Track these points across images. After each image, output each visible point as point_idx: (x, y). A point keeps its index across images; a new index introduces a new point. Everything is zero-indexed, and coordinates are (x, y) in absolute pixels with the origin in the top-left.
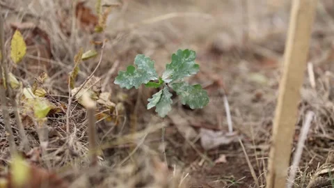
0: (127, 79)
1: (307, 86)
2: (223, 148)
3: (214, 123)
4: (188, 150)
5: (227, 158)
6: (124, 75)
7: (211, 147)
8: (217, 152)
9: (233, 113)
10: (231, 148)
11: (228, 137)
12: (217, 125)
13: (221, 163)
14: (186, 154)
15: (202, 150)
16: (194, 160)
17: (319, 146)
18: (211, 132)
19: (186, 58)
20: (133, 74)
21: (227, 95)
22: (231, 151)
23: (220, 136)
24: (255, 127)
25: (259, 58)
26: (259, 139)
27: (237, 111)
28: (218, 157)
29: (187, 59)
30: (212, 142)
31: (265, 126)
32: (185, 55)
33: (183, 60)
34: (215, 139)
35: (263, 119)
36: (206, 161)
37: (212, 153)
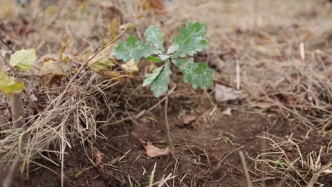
0: (127, 50)
1: (298, 57)
2: (230, 102)
3: (227, 80)
4: (205, 100)
5: (232, 111)
6: (124, 46)
7: (222, 100)
8: (225, 105)
9: (241, 74)
10: (236, 103)
11: (235, 94)
12: (229, 82)
13: (227, 115)
14: (203, 103)
15: (215, 101)
16: (208, 109)
17: (311, 114)
18: (223, 88)
19: (196, 32)
20: (134, 46)
21: (239, 58)
22: (235, 105)
23: (229, 92)
24: (257, 87)
25: (261, 36)
26: (260, 99)
27: (245, 73)
28: (226, 109)
29: (197, 34)
30: (223, 97)
31: (264, 88)
32: (195, 29)
33: (192, 34)
34: (225, 95)
35: (263, 82)
36: (216, 111)
37: (221, 105)
